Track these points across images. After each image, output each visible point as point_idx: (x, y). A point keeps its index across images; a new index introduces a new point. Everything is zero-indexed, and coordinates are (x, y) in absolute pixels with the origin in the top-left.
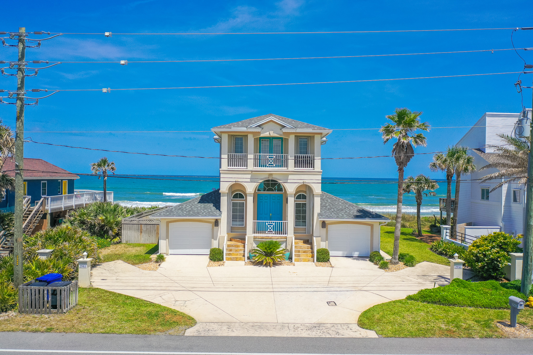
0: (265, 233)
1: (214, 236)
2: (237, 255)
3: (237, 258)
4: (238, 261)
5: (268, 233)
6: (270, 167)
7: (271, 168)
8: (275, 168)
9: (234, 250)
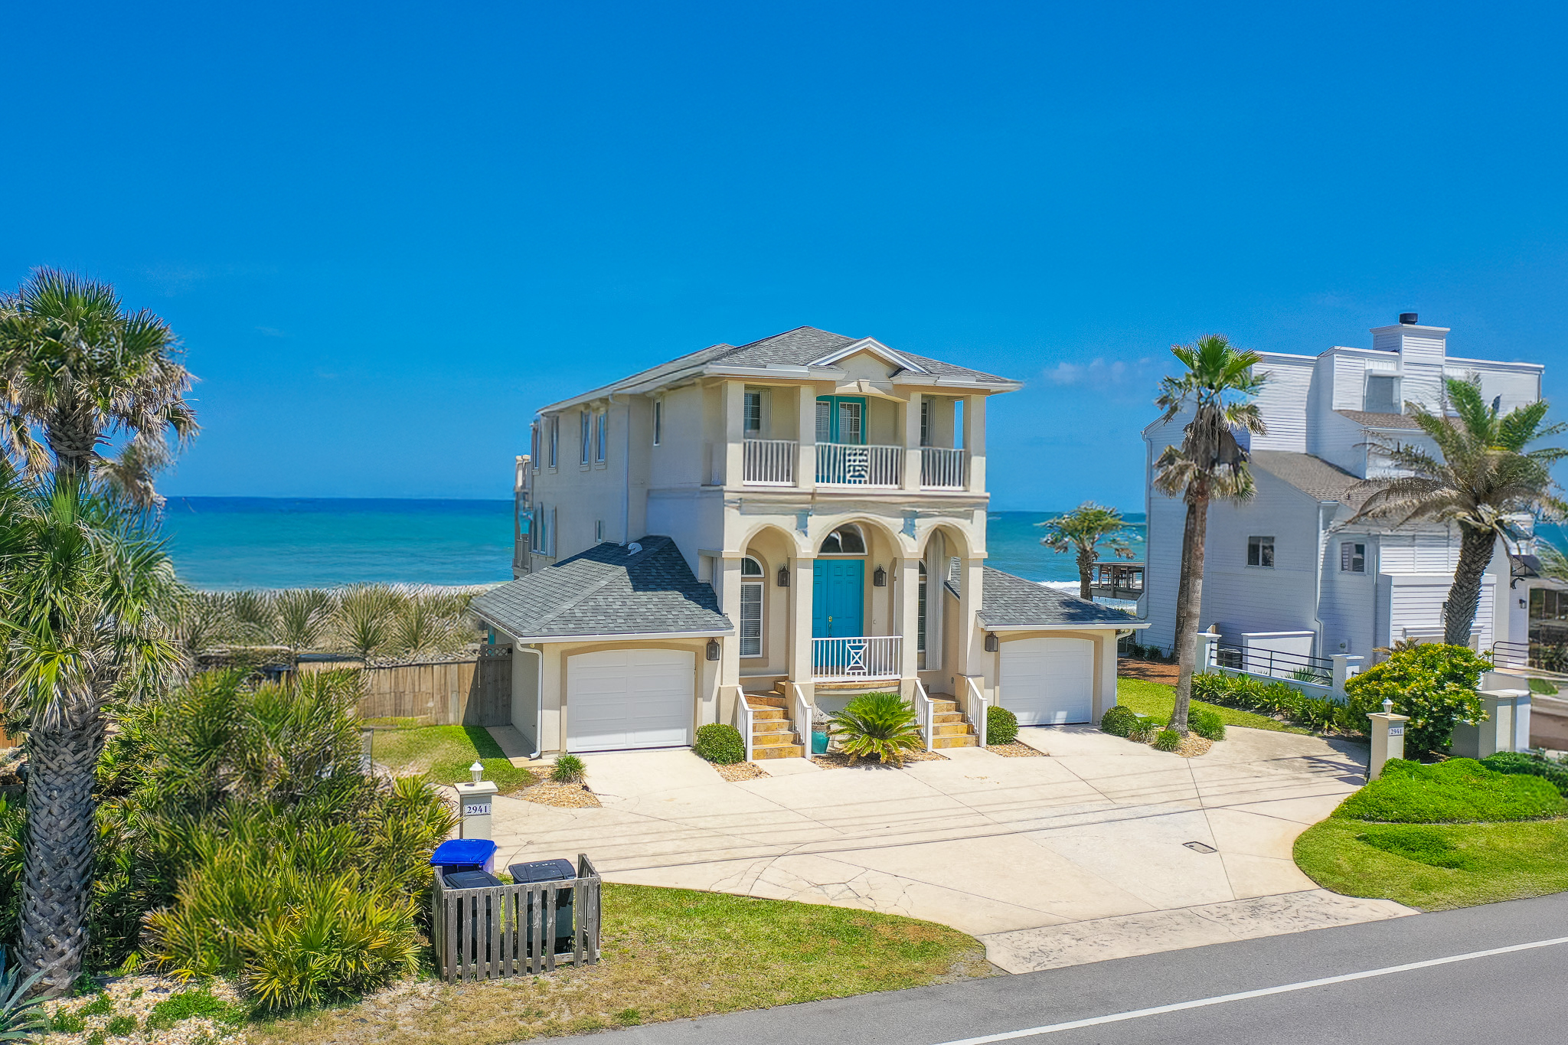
0: (843, 673)
2: (776, 741)
3: (781, 750)
4: (785, 757)
5: (851, 672)
6: (855, 482)
7: (857, 485)
8: (868, 486)
9: (762, 729)
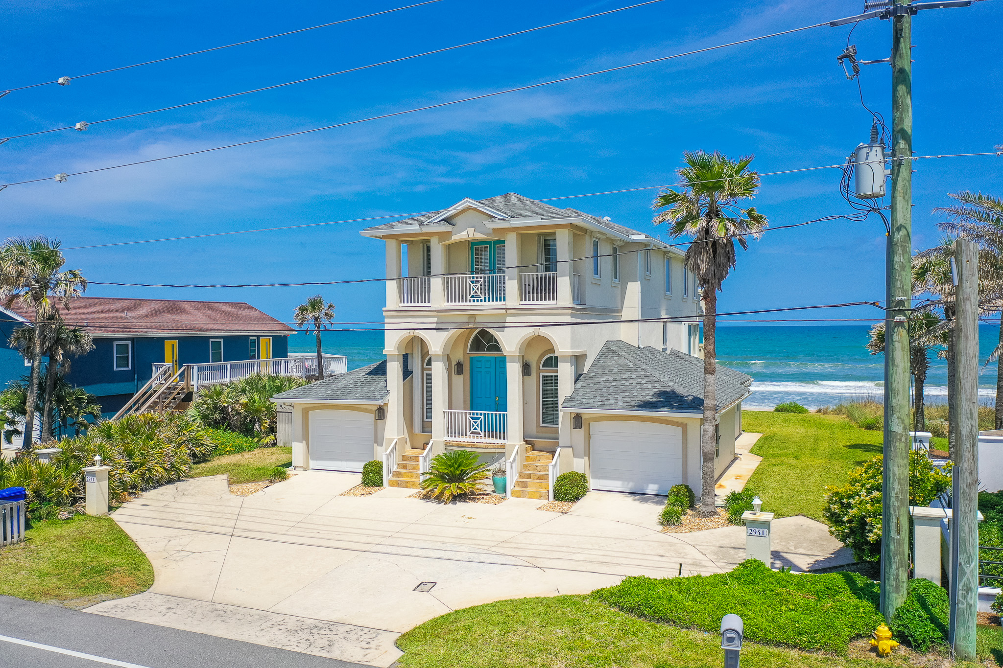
0: (466, 435)
1: (378, 439)
2: (412, 477)
3: (407, 482)
4: (410, 488)
5: (472, 435)
6: (474, 301)
7: (476, 303)
8: (483, 303)
9: (410, 468)
